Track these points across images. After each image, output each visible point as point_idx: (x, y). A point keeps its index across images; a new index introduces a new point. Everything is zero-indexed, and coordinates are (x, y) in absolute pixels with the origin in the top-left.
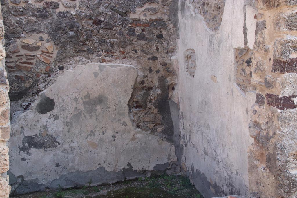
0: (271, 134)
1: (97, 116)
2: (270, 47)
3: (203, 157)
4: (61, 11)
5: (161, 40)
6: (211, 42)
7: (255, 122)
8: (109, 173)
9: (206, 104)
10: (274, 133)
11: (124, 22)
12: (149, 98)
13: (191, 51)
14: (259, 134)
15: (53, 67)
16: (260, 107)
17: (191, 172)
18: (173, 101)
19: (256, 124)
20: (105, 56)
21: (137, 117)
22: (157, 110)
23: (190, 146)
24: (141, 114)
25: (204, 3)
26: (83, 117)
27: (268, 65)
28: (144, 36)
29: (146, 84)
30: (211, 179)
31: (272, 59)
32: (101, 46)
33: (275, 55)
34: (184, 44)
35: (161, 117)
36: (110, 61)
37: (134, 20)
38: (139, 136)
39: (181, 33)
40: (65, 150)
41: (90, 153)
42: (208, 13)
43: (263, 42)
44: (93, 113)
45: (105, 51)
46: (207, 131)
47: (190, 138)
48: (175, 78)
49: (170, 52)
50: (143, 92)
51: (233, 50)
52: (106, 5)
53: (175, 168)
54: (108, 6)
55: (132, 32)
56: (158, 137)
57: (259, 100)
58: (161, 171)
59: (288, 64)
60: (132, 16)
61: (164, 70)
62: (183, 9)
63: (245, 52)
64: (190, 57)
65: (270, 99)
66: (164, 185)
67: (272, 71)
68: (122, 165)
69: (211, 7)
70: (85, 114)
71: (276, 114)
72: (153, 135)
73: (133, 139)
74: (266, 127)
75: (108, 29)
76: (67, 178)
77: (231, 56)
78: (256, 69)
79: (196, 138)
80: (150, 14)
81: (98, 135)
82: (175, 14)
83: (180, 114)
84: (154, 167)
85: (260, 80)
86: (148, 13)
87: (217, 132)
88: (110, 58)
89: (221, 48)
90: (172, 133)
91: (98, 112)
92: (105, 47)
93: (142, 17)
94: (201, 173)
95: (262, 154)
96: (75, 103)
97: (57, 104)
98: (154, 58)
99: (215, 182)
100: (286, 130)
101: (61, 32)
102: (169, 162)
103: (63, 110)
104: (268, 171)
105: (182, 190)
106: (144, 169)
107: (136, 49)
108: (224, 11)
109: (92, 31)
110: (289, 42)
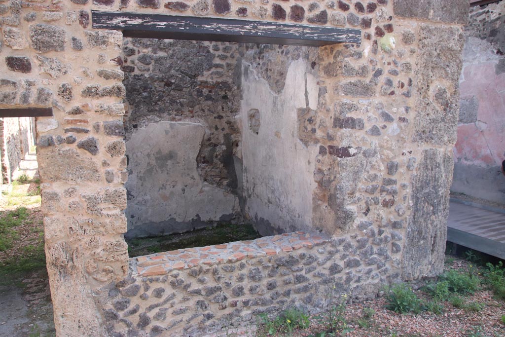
0: (332, 178)
1: (168, 171)
2: (331, 108)
3: (267, 206)
4: (136, 74)
5: (227, 101)
6: (275, 103)
7: (319, 169)
8: (179, 223)
9: (270, 158)
10: (335, 177)
11: (193, 84)
12: (215, 154)
13: (255, 111)
14: (322, 178)
15: (128, 125)
16: (323, 157)
17: (255, 220)
18: (236, 157)
19: (320, 171)
20: (175, 115)
21: (204, 171)
22: (222, 165)
23: (254, 197)
24: (208, 168)
25: (267, 69)
26: (155, 171)
27: (329, 122)
28: (211, 97)
29: (213, 141)
30: (274, 224)
31: (333, 117)
32: (172, 105)
33: (335, 115)
34: (248, 104)
35: (226, 171)
36: (180, 120)
37: (202, 82)
38: (206, 189)
39: (245, 94)
40: (139, 202)
41: (161, 205)
42: (272, 78)
43: (325, 103)
44: (164, 168)
45: (176, 111)
46: (271, 182)
47: (253, 190)
48: (239, 135)
49: (234, 111)
50: (209, 148)
51: (295, 110)
52: (177, 68)
53: (239, 218)
54: (178, 70)
55: (200, 93)
56: (224, 190)
57: (322, 151)
58: (225, 221)
59: (345, 121)
60: (200, 79)
61: (229, 128)
62: (246, 73)
63: (306, 112)
64: (254, 116)
65: (331, 150)
66: (230, 233)
67: (333, 127)
68: (191, 216)
69: (274, 73)
70: (157, 169)
71: (336, 162)
72: (219, 188)
73: (201, 192)
74: (329, 172)
75: (179, 90)
76: (141, 228)
77: (294, 115)
78: (320, 125)
79: (261, 189)
80: (216, 77)
81: (169, 189)
82: (239, 78)
83: (244, 168)
84: (220, 218)
85: (323, 134)
86: (214, 76)
87: (281, 182)
88: (180, 117)
89: (285, 108)
90: (236, 186)
91: (169, 167)
92: (175, 107)
93: (209, 80)
94: (265, 220)
95: (324, 195)
96: (148, 158)
97: (132, 160)
98: (220, 117)
99: (279, 227)
100: (344, 174)
101: (136, 93)
102: (234, 212)
103: (137, 165)
104: (329, 208)
105: (247, 236)
106: (211, 220)
107: (204, 108)
108: (287, 77)
109: (164, 92)
110: (345, 104)
